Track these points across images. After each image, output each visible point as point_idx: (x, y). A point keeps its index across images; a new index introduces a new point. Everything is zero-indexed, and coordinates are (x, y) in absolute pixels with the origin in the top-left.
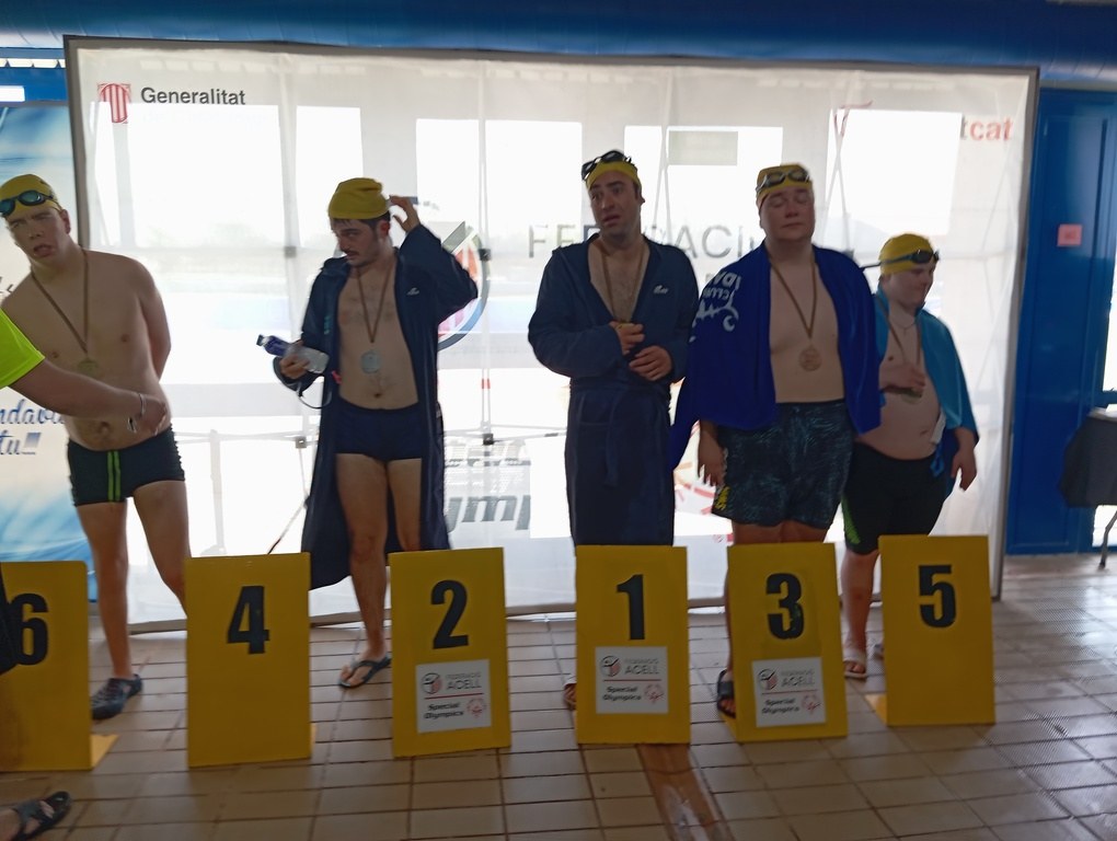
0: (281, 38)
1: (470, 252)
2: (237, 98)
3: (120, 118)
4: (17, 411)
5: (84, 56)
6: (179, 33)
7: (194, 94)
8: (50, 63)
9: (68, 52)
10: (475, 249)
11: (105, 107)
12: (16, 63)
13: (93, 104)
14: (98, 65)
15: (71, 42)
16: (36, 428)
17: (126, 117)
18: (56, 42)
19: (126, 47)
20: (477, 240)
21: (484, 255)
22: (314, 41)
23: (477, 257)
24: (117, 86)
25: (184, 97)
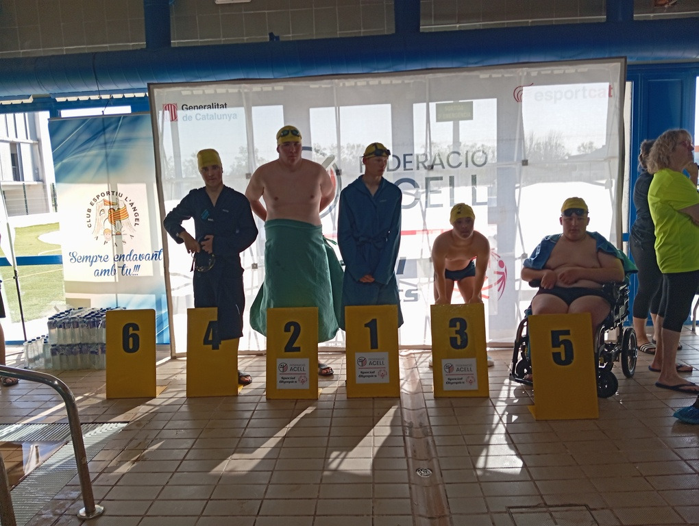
0: (243, 77)
1: (331, 171)
2: (225, 106)
3: (174, 118)
4: (130, 255)
5: (156, 91)
6: (198, 78)
7: (205, 106)
8: (142, 95)
9: (149, 89)
10: (333, 170)
11: (167, 113)
12: (127, 95)
13: (161, 112)
14: (163, 95)
15: (151, 86)
16: (138, 263)
17: (176, 117)
18: (145, 86)
19: (174, 86)
20: (334, 165)
21: (338, 172)
22: (258, 77)
23: (335, 174)
24: (171, 105)
25: (200, 107)
